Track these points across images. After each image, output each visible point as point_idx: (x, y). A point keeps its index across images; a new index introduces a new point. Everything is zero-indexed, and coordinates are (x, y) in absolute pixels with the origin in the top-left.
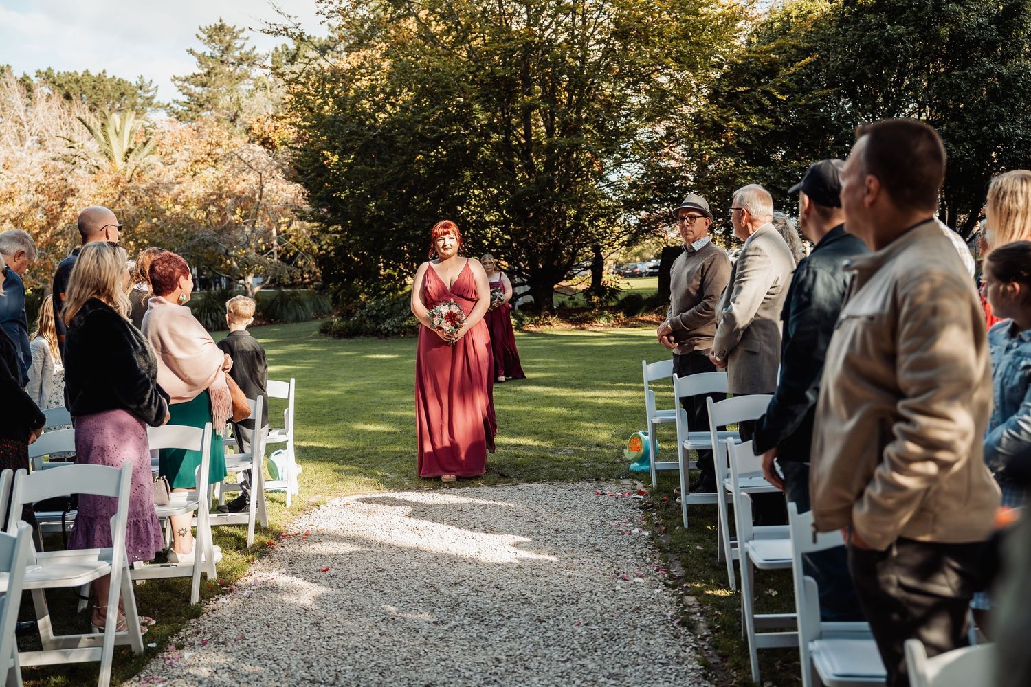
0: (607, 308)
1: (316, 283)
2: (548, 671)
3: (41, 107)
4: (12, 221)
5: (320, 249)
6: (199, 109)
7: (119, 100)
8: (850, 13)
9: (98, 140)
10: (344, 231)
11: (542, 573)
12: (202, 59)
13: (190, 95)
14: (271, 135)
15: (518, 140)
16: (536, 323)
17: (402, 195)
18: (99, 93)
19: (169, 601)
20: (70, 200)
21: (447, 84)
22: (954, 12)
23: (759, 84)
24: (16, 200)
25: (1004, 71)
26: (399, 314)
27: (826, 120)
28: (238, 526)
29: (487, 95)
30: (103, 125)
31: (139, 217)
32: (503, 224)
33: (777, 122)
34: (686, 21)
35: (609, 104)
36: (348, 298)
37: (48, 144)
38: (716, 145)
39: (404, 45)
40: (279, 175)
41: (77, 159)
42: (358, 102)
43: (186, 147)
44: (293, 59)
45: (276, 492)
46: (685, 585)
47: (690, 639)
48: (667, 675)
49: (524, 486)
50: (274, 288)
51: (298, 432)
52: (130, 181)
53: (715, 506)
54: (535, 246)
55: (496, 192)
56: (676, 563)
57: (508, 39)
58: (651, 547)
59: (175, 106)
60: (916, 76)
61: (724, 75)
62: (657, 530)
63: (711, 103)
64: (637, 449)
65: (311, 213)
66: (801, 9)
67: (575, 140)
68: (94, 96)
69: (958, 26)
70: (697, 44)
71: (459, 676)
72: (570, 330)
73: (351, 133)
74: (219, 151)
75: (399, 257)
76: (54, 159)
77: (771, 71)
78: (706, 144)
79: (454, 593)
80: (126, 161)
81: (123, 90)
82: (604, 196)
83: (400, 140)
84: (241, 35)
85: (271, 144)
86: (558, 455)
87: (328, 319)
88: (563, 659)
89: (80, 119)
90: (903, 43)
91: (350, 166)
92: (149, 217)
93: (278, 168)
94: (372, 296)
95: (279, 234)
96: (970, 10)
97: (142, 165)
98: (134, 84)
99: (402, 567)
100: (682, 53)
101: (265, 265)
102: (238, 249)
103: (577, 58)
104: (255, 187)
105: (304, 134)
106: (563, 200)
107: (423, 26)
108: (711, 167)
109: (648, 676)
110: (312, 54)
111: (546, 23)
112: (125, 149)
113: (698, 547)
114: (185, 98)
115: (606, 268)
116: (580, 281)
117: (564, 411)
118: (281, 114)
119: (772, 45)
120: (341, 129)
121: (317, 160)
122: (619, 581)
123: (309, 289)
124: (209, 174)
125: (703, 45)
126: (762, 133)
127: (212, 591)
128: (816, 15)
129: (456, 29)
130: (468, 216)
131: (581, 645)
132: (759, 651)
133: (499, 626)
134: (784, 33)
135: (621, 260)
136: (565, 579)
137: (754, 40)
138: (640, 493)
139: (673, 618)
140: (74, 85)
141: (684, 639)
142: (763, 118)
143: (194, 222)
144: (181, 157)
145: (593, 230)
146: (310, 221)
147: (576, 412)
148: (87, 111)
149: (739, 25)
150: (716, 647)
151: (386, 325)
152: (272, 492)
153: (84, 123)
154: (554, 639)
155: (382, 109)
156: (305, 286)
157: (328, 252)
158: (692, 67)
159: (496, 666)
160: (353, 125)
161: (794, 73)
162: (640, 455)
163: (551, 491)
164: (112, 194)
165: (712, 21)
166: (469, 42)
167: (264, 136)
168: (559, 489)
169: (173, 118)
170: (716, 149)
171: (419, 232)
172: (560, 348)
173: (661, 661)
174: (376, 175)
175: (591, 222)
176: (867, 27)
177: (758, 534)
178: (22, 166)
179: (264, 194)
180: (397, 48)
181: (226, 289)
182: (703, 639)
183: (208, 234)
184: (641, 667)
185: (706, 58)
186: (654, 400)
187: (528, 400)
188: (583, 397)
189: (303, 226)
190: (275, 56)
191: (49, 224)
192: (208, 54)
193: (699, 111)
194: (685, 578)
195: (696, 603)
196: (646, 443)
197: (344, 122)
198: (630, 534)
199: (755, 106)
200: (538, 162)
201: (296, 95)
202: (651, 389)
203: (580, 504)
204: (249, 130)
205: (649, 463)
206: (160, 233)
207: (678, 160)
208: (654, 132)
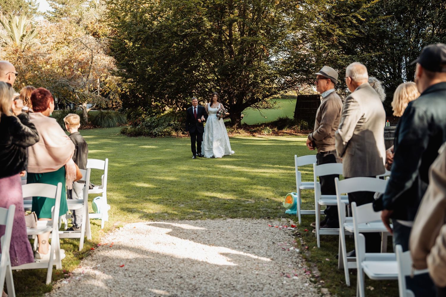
1: (119, 108)
5: (122, 90)
6: (61, 16)
7: (18, 9)
10: (134, 82)
11: (242, 271)
13: (56, 9)
14: (98, 30)
15: (225, 37)
17: (165, 64)
18: (8, 5)
19: (34, 281)
21: (190, 7)
23: (351, 12)
26: (162, 125)
27: (384, 31)
28: (75, 239)
29: (211, 14)
30: (10, 21)
31: (27, 70)
32: (216, 81)
33: (360, 32)
35: (273, 20)
36: (136, 116)
38: (328, 43)
40: (102, 52)
42: (144, 15)
43: (53, 35)
45: (96, 219)
46: (321, 281)
49: (229, 220)
50: (98, 109)
51: (109, 187)
52: (23, 51)
53: (336, 238)
55: (213, 64)
56: (315, 268)
58: (300, 258)
59: (48, 14)
61: (333, 7)
62: (303, 248)
63: (326, 21)
64: (290, 202)
65: (118, 72)
67: (255, 38)
68: (6, 7)
73: (139, 31)
74: (70, 38)
75: (163, 96)
77: (358, 5)
78: (323, 43)
79: (194, 282)
80: (21, 41)
81: (21, 5)
82: (269, 68)
83: (165, 36)
85: (98, 35)
86: (247, 203)
87: (125, 127)
91: (138, 48)
92: (33, 70)
93: (101, 48)
94: (148, 115)
95: (100, 82)
97: (30, 43)
98: (26, 2)
99: (165, 265)
101: (93, 98)
102: (79, 89)
104: (89, 57)
105: (115, 30)
106: (248, 69)
108: (324, 55)
112: (21, 35)
113: (327, 259)
114: (53, 10)
118: (103, 20)
120: (134, 28)
121: (121, 44)
122: (285, 278)
123: (115, 111)
124: (65, 49)
126: (352, 38)
127: (58, 276)
130: (198, 76)
136: (255, 276)
138: (293, 226)
142: (352, 30)
143: (56, 74)
144: (51, 40)
146: (117, 76)
151: (155, 131)
152: (94, 219)
155: (156, 19)
156: (114, 109)
157: (126, 92)
160: (141, 26)
161: (370, 7)
162: (291, 205)
163: (244, 224)
164: (13, 58)
167: (94, 31)
168: (249, 224)
169: (47, 20)
170: (327, 45)
171: (173, 84)
174: (152, 53)
179: (94, 61)
181: (73, 109)
183: (64, 80)
186: (300, 176)
189: (113, 78)
193: (320, 25)
194: (321, 277)
195: (329, 293)
196: (295, 199)
197: (136, 25)
198: (289, 250)
199: (349, 24)
200: (235, 49)
201: (112, 10)
202: (299, 170)
203: (261, 231)
204: (86, 28)
205: (296, 210)
206: (38, 79)
207: (307, 51)
208: (295, 36)
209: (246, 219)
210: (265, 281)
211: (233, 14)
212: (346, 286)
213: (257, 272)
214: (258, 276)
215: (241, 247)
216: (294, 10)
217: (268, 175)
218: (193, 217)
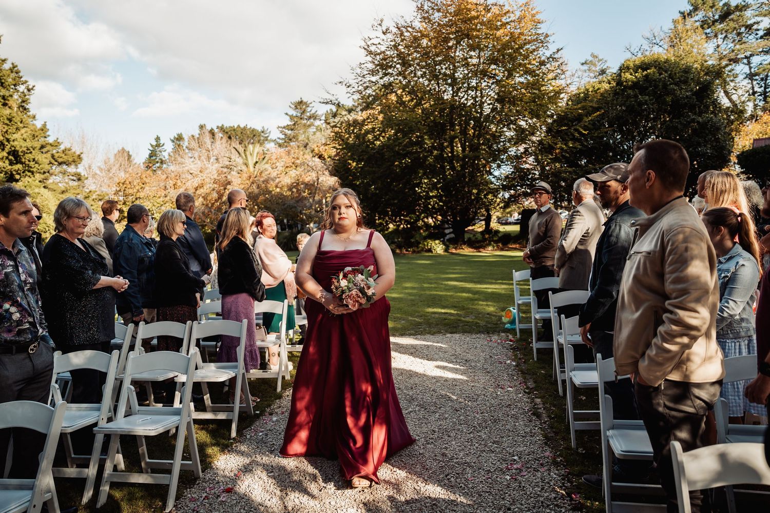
0: (493, 241)
3: (218, 142)
4: (203, 197)
6: (290, 142)
7: (252, 138)
8: (619, 89)
9: (242, 158)
11: (458, 384)
12: (292, 117)
13: (286, 135)
14: (323, 153)
15: (447, 154)
16: (456, 248)
17: (388, 182)
18: (244, 135)
19: (266, 389)
20: (228, 187)
21: (411, 126)
22: (674, 89)
23: (573, 126)
24: (205, 187)
25: (700, 120)
27: (607, 143)
29: (431, 132)
30: (245, 150)
31: (259, 194)
32: (439, 197)
33: (582, 145)
34: (534, 93)
35: (495, 136)
37: (220, 160)
38: (551, 157)
39: (389, 107)
40: (327, 173)
41: (233, 167)
42: (366, 136)
43: (282, 160)
44: (335, 116)
46: (535, 393)
47: (538, 423)
48: (525, 443)
49: (449, 335)
52: (256, 177)
53: (553, 349)
54: (456, 209)
55: (436, 181)
56: (530, 380)
57: (442, 103)
58: (517, 371)
59: (278, 140)
60: (654, 122)
61: (554, 121)
62: (520, 361)
63: (548, 135)
64: (510, 317)
66: (594, 87)
67: (477, 154)
68: (242, 137)
69: (676, 96)
70: (540, 105)
72: (473, 252)
73: (362, 152)
74: (298, 161)
75: (386, 214)
76: (222, 167)
77: (579, 118)
78: (545, 156)
80: (255, 167)
81: (254, 134)
82: (492, 183)
83: (387, 155)
84: (310, 105)
85: (323, 157)
86: (468, 319)
88: (469, 432)
89: (235, 148)
90: (647, 105)
91: (361, 168)
92: (264, 194)
93: (326, 169)
96: (682, 89)
97: (262, 169)
98: (260, 131)
100: (532, 110)
101: (319, 218)
102: (306, 210)
103: (478, 113)
104: (315, 179)
105: (339, 152)
106: (470, 185)
107: (400, 97)
108: (547, 168)
109: (515, 443)
110: (344, 113)
111: (462, 95)
112: (255, 161)
113: (543, 372)
114: (283, 137)
115: (492, 220)
116: (479, 227)
117: (470, 295)
118: (328, 143)
119: (579, 106)
120: (357, 150)
121: (345, 165)
122: (499, 389)
124: (293, 173)
125: (543, 106)
126: (574, 151)
127: (287, 385)
128: (602, 90)
129: (416, 99)
130: (421, 193)
131: (479, 424)
132: (576, 431)
133: (434, 412)
134: (586, 100)
135: (500, 216)
136: (470, 388)
137: (570, 103)
139: (528, 410)
140: (233, 132)
141: (535, 423)
142: (575, 143)
143: (285, 196)
144: (280, 165)
145: (486, 201)
147: (476, 296)
148: (238, 144)
149: (562, 96)
150: (552, 428)
153: (236, 150)
154: (464, 420)
155: (378, 139)
158: (538, 117)
160: (364, 147)
161: (591, 120)
162: (511, 320)
163: (463, 339)
164: (247, 184)
165: (548, 94)
166: (422, 105)
167: (320, 154)
168: (467, 338)
169: (277, 146)
170: (550, 159)
171: (396, 201)
172: (468, 261)
174: (375, 172)
175: (485, 195)
176: (629, 96)
177: (577, 368)
178: (208, 171)
179: (319, 182)
180: (386, 110)
181: (300, 229)
182: (545, 423)
183: (292, 202)
184: (511, 438)
185: (545, 112)
186: (519, 290)
187: (452, 289)
188: (480, 288)
190: (327, 114)
191: (219, 198)
192: (295, 115)
193: (542, 139)
194: (535, 389)
195: (542, 403)
196: (514, 314)
197: (359, 146)
198: (505, 363)
199: (571, 137)
200: (457, 165)
201: (336, 133)
202: (517, 284)
203: (479, 346)
204: (313, 151)
205: (515, 325)
206: (269, 203)
207: (530, 164)
208: (518, 150)
209: (465, 334)
210: (480, 392)
211: (453, 131)
212: (559, 396)
216: (515, 124)
217: (490, 290)
218: (413, 332)
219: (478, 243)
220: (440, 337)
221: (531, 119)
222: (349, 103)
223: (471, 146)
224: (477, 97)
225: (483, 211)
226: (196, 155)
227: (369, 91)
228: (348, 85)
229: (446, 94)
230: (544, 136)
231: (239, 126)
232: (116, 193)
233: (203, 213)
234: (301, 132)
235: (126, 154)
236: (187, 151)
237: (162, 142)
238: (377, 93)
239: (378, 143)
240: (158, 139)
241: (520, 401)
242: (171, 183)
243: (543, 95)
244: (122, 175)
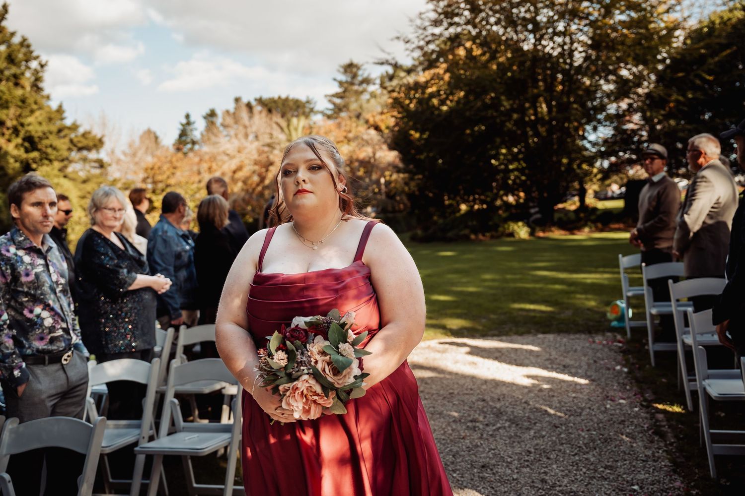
0: (590, 220)
1: (407, 210)
2: (563, 461)
3: (257, 117)
4: (242, 181)
5: (409, 189)
6: (340, 112)
7: (296, 110)
9: (285, 133)
10: (423, 178)
11: (556, 394)
12: (341, 83)
13: (335, 104)
14: (380, 123)
16: (544, 231)
17: (458, 155)
21: (484, 85)
23: (693, 70)
24: (244, 170)
26: (457, 228)
29: (509, 91)
30: (288, 125)
32: (521, 171)
33: (706, 94)
34: (640, 33)
35: (589, 91)
36: (426, 219)
37: (261, 137)
39: (457, 64)
40: (385, 147)
41: (275, 145)
42: (430, 100)
47: (662, 444)
48: (646, 469)
49: (540, 336)
53: (675, 353)
54: (542, 183)
55: (516, 150)
56: (648, 390)
57: (522, 55)
58: (629, 379)
59: (326, 111)
61: (667, 67)
62: (633, 367)
63: (659, 86)
64: (616, 313)
65: (404, 168)
66: (722, 18)
67: (567, 115)
68: (283, 108)
70: (648, 47)
71: (504, 461)
72: (566, 235)
73: (426, 119)
74: (351, 135)
75: (457, 194)
76: (263, 146)
77: (701, 60)
78: (656, 112)
79: (498, 406)
82: (587, 149)
83: (456, 122)
84: (362, 68)
85: (380, 129)
86: (562, 316)
87: (415, 231)
88: (573, 454)
89: (276, 122)
91: (426, 139)
93: (384, 143)
94: (441, 216)
95: (386, 181)
98: (304, 101)
99: (465, 387)
100: (637, 55)
101: (378, 201)
102: (362, 192)
103: (566, 64)
104: (371, 155)
105: (399, 122)
106: (559, 153)
107: (469, 51)
108: (658, 127)
109: (633, 469)
110: (402, 74)
111: (546, 43)
113: (664, 380)
114: (332, 106)
115: (588, 194)
116: (572, 204)
117: (564, 287)
118: (386, 111)
119: (702, 44)
120: (420, 118)
121: (406, 137)
122: (609, 402)
125: (652, 48)
126: (695, 102)
128: (734, 20)
129: (489, 52)
130: (498, 165)
131: (585, 444)
132: (715, 457)
133: (528, 429)
134: (711, 35)
135: (598, 189)
136: (571, 399)
137: (688, 42)
139: (649, 429)
140: (273, 105)
141: (658, 444)
142: (696, 92)
145: (580, 172)
146: (403, 173)
147: (572, 288)
148: (280, 117)
149: (677, 33)
150: (681, 451)
151: (450, 234)
153: (279, 125)
154: (566, 439)
155: (444, 104)
157: (414, 192)
158: (645, 63)
159: (528, 456)
160: (427, 114)
161: (718, 61)
162: (618, 317)
163: (558, 340)
165: (658, 32)
166: (497, 59)
167: (376, 125)
168: (564, 339)
169: (325, 118)
170: (662, 115)
171: (469, 177)
172: (559, 246)
173: (642, 458)
174: (442, 144)
175: (578, 165)
177: (712, 375)
178: (247, 150)
179: (376, 159)
180: (452, 67)
182: (671, 444)
184: (628, 462)
185: (655, 57)
186: (627, 280)
188: (577, 278)
189: (399, 177)
190: (382, 79)
191: (260, 181)
192: (344, 80)
193: (651, 91)
195: (665, 419)
196: (623, 309)
197: (422, 113)
198: (614, 369)
199: (690, 85)
201: (394, 99)
202: (624, 273)
203: (579, 348)
204: (367, 122)
205: (624, 322)
207: (636, 124)
208: (619, 107)
209: (561, 334)
210: (584, 405)
211: (536, 88)
213: (574, 395)
214: (575, 400)
215: (555, 366)
216: (614, 75)
217: (589, 281)
219: (571, 223)
220: (530, 338)
221: (636, 66)
222: (407, 62)
223: (559, 105)
224: (565, 43)
225: (576, 185)
226: (232, 132)
227: (432, 47)
228: (407, 40)
229: (525, 43)
230: (655, 87)
231: (279, 98)
232: (144, 180)
233: (244, 200)
234: (353, 99)
235: (152, 136)
236: (221, 128)
237: (192, 119)
238: (441, 49)
239: (445, 108)
240: (188, 116)
241: (637, 416)
242: (205, 166)
243: (652, 34)
244: (149, 160)
